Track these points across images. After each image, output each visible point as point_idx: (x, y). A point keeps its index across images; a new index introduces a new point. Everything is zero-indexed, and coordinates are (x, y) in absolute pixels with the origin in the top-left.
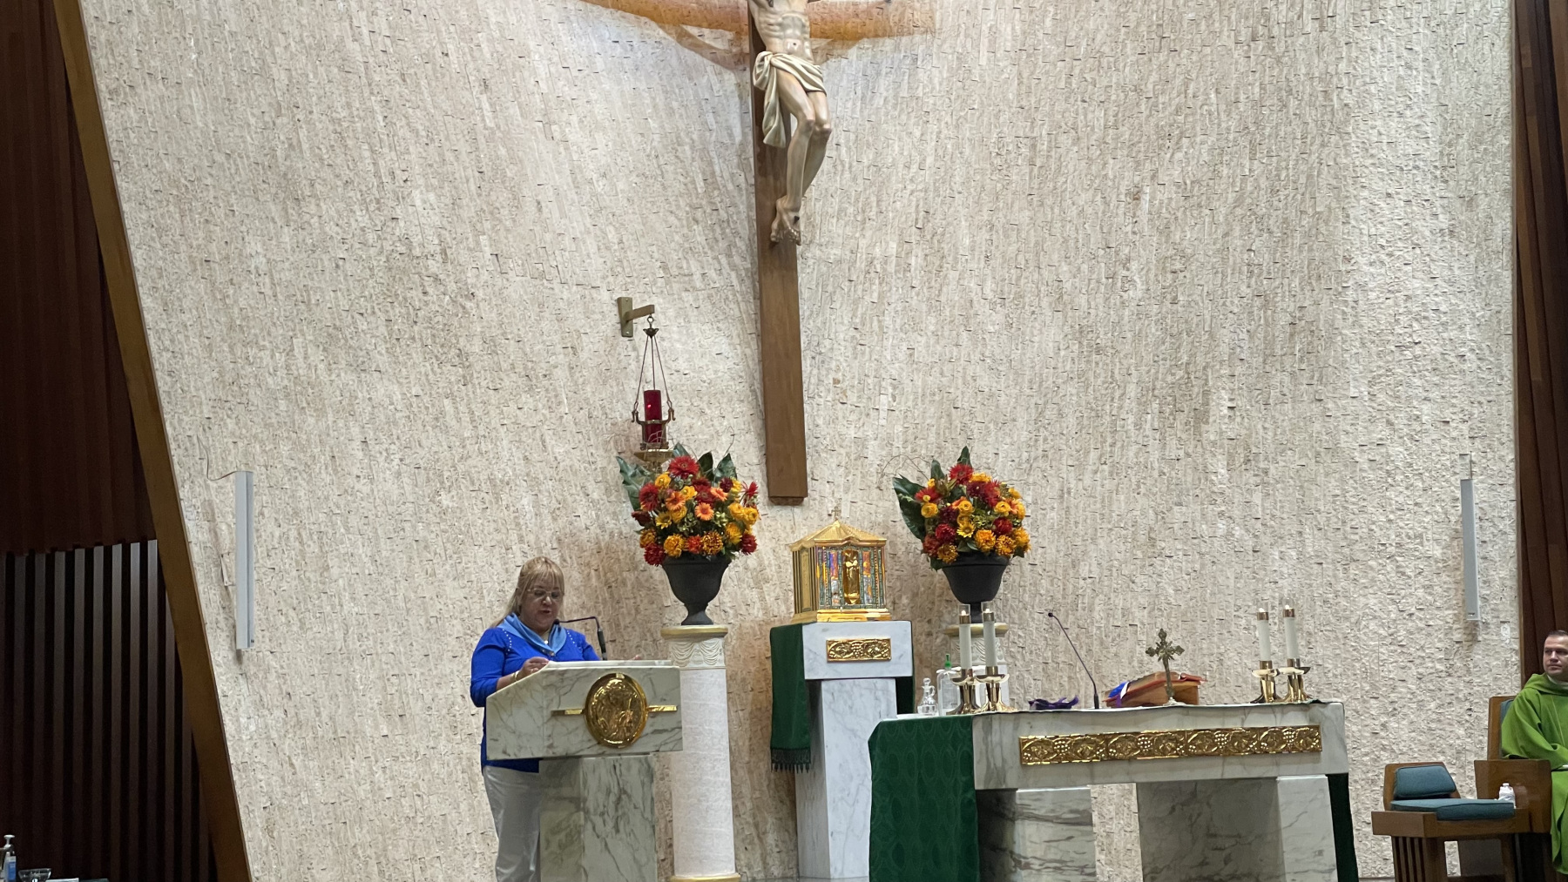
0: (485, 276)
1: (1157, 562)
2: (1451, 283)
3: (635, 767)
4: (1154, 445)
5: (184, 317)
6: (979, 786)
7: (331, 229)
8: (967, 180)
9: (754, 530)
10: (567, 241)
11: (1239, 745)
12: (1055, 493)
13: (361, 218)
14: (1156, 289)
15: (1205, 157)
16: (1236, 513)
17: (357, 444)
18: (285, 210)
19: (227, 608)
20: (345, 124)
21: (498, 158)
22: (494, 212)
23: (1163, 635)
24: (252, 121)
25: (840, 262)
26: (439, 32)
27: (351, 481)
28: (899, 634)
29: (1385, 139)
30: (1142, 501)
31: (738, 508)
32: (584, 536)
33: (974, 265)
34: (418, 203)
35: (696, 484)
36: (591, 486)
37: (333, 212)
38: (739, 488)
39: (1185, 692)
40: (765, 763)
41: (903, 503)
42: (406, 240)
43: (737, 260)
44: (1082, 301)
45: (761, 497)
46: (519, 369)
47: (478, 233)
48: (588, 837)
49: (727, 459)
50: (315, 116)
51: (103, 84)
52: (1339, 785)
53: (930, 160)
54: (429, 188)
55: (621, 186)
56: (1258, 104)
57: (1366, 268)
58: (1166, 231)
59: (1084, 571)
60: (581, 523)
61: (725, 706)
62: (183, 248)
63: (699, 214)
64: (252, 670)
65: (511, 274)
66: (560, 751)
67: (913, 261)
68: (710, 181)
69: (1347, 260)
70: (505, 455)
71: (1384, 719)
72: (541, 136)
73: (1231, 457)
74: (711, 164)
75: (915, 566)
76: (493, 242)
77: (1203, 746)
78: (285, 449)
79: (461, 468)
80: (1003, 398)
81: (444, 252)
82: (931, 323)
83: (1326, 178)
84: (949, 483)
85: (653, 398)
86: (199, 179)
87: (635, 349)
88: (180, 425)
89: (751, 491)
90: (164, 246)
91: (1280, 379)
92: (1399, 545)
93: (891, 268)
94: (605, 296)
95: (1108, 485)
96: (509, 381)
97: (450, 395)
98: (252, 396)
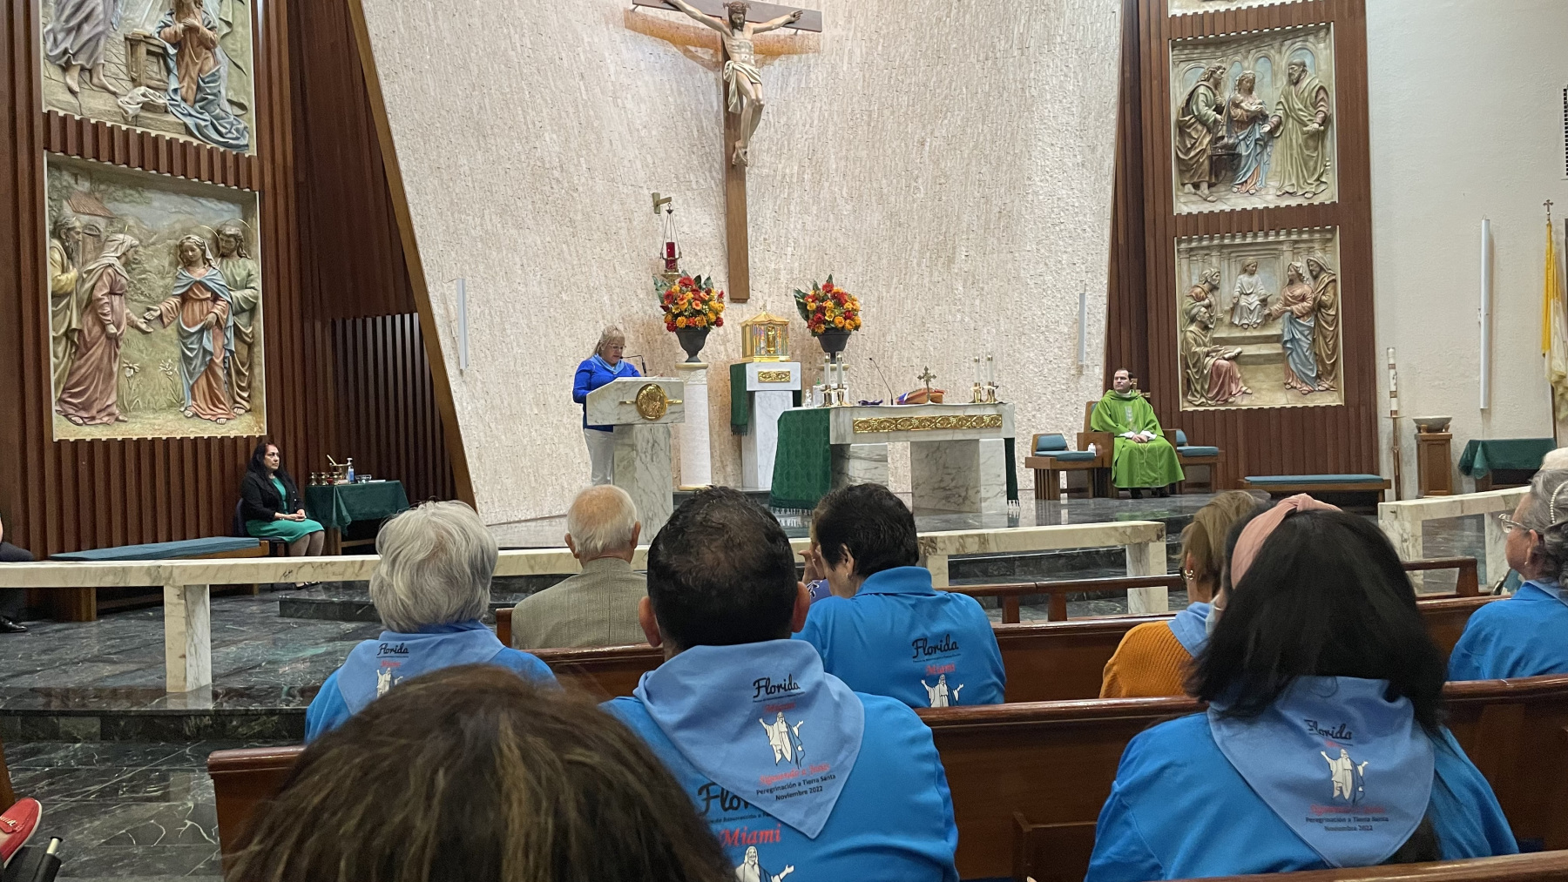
0: (583, 180)
1: (926, 334)
2: (1081, 192)
3: (661, 430)
4: (926, 274)
5: (428, 197)
6: (832, 442)
7: (502, 152)
8: (835, 133)
9: (722, 315)
10: (626, 162)
11: (962, 423)
12: (876, 299)
13: (518, 147)
14: (931, 193)
16: (967, 310)
17: (518, 266)
18: (478, 141)
19: (455, 348)
20: (509, 96)
21: (589, 116)
22: (587, 145)
23: (926, 369)
24: (460, 93)
25: (768, 176)
26: (557, 47)
27: (516, 285)
28: (795, 369)
29: (1052, 115)
30: (919, 303)
31: (714, 304)
32: (636, 317)
33: (837, 179)
34: (547, 139)
35: (693, 291)
36: (639, 291)
37: (503, 144)
38: (715, 294)
39: (936, 399)
40: (728, 432)
41: (798, 303)
42: (542, 159)
43: (714, 174)
44: (893, 199)
45: (726, 298)
46: (602, 229)
47: (579, 156)
48: (638, 463)
49: (709, 278)
50: (493, 91)
51: (380, 71)
52: (1010, 443)
53: (816, 122)
54: (553, 131)
55: (654, 133)
57: (1039, 183)
58: (937, 163)
59: (888, 338)
60: (635, 310)
61: (706, 402)
62: (426, 160)
63: (695, 149)
64: (468, 379)
65: (597, 179)
66: (623, 422)
67: (806, 176)
68: (701, 129)
70: (595, 274)
71: (1034, 413)
72: (611, 104)
73: (965, 281)
74: (701, 122)
75: (803, 335)
76: (587, 162)
77: (945, 424)
78: (481, 268)
79: (572, 280)
80: (850, 250)
81: (561, 166)
82: (814, 209)
83: (1021, 135)
84: (822, 293)
85: (671, 246)
86: (433, 124)
87: (661, 220)
88: (426, 254)
89: (721, 295)
90: (416, 159)
91: (992, 241)
92: (1047, 326)
93: (795, 180)
94: (646, 192)
95: (903, 295)
96: (596, 235)
97: (566, 242)
98: (464, 240)
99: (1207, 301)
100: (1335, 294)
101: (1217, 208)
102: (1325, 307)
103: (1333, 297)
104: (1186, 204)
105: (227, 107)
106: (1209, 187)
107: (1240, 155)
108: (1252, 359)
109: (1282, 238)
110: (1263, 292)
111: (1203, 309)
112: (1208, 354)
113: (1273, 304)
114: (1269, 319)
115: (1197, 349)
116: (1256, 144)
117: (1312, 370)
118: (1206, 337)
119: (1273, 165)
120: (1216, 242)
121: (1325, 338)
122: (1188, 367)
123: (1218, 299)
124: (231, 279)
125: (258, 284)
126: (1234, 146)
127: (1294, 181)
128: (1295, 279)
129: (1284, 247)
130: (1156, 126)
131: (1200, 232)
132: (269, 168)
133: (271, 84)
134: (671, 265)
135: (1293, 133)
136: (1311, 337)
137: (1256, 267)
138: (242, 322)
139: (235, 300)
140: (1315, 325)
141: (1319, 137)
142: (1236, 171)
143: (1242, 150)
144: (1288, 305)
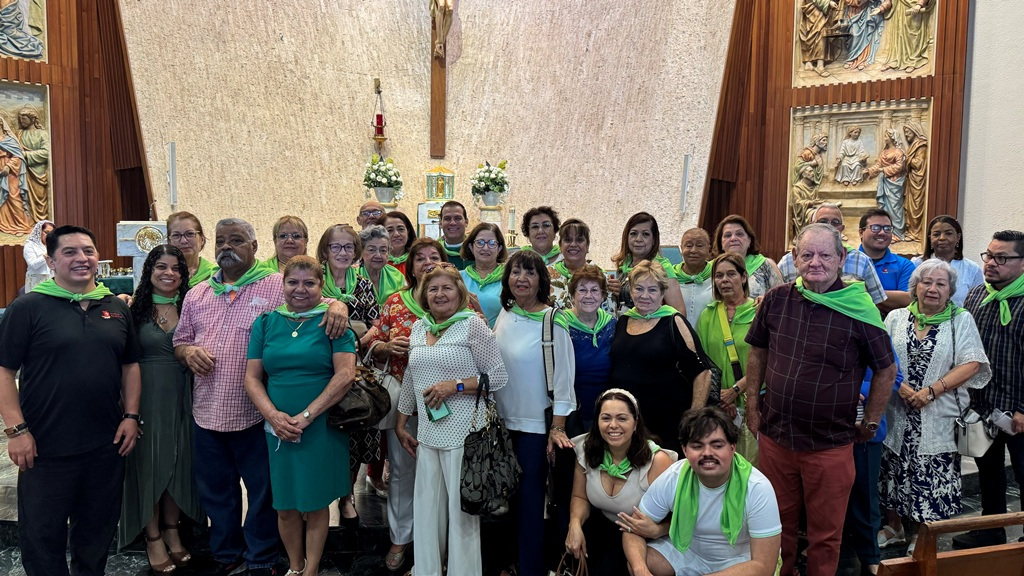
0: (315, 70)
1: (576, 185)
2: (701, 70)
4: (581, 138)
5: (158, 86)
7: (241, 53)
8: (525, 30)
10: (355, 57)
12: (542, 157)
13: (258, 49)
14: (591, 74)
15: (618, 17)
16: (607, 166)
17: (245, 133)
18: (217, 45)
19: (168, 190)
20: (253, 13)
21: (326, 24)
22: (321, 45)
24: (204, 12)
30: (574, 161)
33: (523, 65)
34: (286, 42)
37: (242, 47)
42: (278, 56)
44: (563, 79)
46: (327, 105)
47: (313, 53)
53: (511, 22)
55: (380, 35)
57: (670, 64)
58: (598, 50)
59: (548, 187)
62: (160, 61)
63: (413, 45)
65: (327, 70)
67: (499, 64)
68: (420, 32)
69: (664, 61)
72: (347, 15)
73: (608, 144)
74: (421, 25)
76: (320, 57)
79: (296, 142)
81: (296, 61)
82: (503, 89)
83: (662, 26)
85: (380, 118)
90: (149, 60)
91: (631, 112)
93: (490, 67)
94: (370, 78)
95: (562, 154)
96: (322, 110)
97: (294, 115)
98: (191, 115)
99: (814, 162)
100: (925, 158)
101: (827, 82)
102: (915, 168)
103: (924, 161)
104: (804, 77)
105: (30, 32)
106: (825, 64)
107: (852, 36)
108: (850, 211)
109: (882, 108)
110: (863, 154)
111: (810, 168)
112: (810, 206)
113: (871, 165)
114: (866, 178)
115: (802, 202)
116: (868, 26)
117: (900, 223)
118: (811, 192)
119: (883, 43)
120: (826, 111)
121: (913, 195)
122: (793, 216)
123: (825, 160)
124: (28, 143)
125: (48, 146)
126: (847, 28)
127: (898, 58)
128: (891, 143)
129: (884, 116)
130: (781, 13)
131: (812, 103)
132: (56, 69)
133: (60, 13)
134: (380, 131)
135: (901, 14)
136: (899, 195)
137: (859, 133)
138: (37, 171)
139: (29, 157)
140: (904, 184)
141: (922, 17)
142: (848, 49)
143: (854, 31)
144: (882, 166)
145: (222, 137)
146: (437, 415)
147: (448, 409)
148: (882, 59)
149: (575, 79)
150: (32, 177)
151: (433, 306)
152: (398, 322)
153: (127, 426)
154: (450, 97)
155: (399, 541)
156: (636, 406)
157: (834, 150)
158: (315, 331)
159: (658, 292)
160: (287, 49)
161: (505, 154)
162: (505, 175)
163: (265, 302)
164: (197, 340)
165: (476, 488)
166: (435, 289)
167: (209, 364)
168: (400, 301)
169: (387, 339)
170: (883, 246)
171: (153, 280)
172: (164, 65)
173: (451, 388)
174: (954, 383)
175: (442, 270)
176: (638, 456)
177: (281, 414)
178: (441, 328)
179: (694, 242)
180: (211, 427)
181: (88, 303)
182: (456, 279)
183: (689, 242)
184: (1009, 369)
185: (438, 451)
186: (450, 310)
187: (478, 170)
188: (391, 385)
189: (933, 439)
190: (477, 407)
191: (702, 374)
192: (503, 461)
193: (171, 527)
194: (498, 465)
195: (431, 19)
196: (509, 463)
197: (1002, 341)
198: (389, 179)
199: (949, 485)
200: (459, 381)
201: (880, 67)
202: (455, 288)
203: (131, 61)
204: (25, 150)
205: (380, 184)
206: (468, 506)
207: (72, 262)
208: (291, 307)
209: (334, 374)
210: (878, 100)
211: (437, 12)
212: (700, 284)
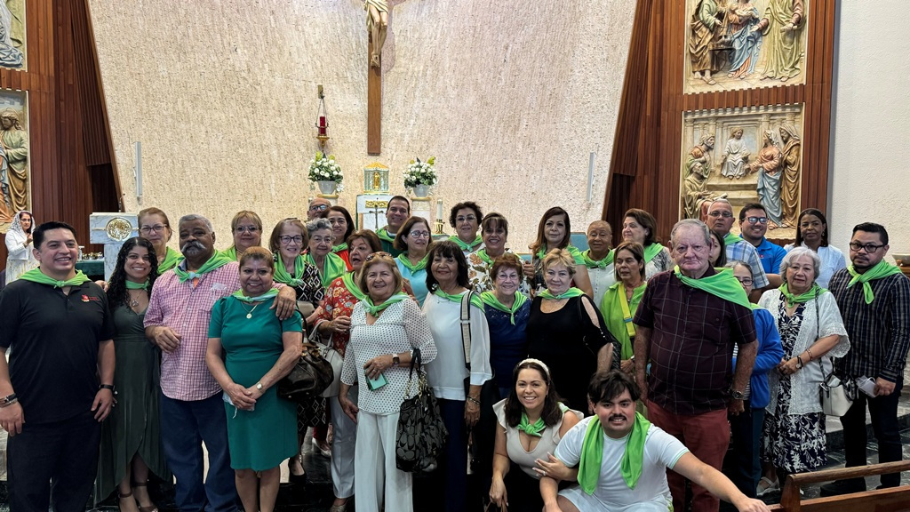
0: (265, 78)
1: (496, 178)
2: (604, 79)
4: (500, 138)
5: (126, 92)
7: (199, 63)
8: (451, 43)
10: (300, 66)
12: (466, 154)
13: (215, 59)
14: (508, 82)
15: (532, 32)
16: (523, 162)
17: (203, 133)
18: (179, 56)
19: (134, 184)
20: (210, 27)
21: (275, 38)
22: (271, 56)
24: (167, 27)
29: (591, 24)
30: (494, 157)
33: (449, 74)
36: (301, 148)
37: (201, 57)
42: (233, 66)
43: (364, 73)
44: (484, 87)
47: (264, 63)
53: (438, 36)
54: (245, 48)
55: (323, 47)
56: (552, 12)
57: (577, 74)
58: (514, 61)
59: (472, 180)
63: (353, 56)
65: (276, 78)
67: (428, 72)
68: (358, 44)
69: (572, 70)
70: (267, 137)
72: (294, 30)
73: (524, 143)
74: (359, 38)
76: (270, 66)
79: (248, 141)
81: (249, 70)
82: (431, 95)
83: (570, 40)
85: (323, 120)
88: (118, 126)
91: (544, 115)
93: (420, 75)
94: (313, 84)
95: (484, 151)
96: (271, 112)
97: (246, 117)
98: (155, 118)
99: (703, 159)
100: (798, 155)
102: (790, 164)
103: (797, 157)
104: (694, 85)
105: (11, 44)
106: (711, 74)
107: (734, 50)
108: (736, 202)
109: (761, 112)
110: (745, 152)
111: (699, 164)
112: (699, 197)
113: (752, 161)
114: (748, 172)
115: (692, 193)
116: (748, 41)
117: (777, 212)
118: (700, 184)
119: (761, 56)
121: (788, 188)
122: (685, 206)
124: (9, 142)
125: (27, 145)
126: (730, 43)
127: (774, 69)
128: (768, 142)
129: (763, 119)
130: (673, 29)
131: (701, 107)
132: (35, 77)
133: (38, 27)
134: (323, 131)
135: (776, 32)
136: (776, 187)
137: (742, 134)
138: (17, 167)
139: (9, 154)
140: (781, 178)
141: (794, 34)
142: (732, 61)
143: (736, 46)
144: (761, 163)
145: (182, 137)
146: (375, 385)
147: (385, 379)
148: (760, 70)
149: (495, 86)
150: (13, 172)
151: (372, 290)
152: (340, 303)
153: (103, 395)
154: (385, 101)
155: (341, 495)
156: (548, 374)
157: (720, 148)
158: (268, 313)
159: (567, 276)
160: (241, 59)
161: (433, 151)
162: (434, 170)
163: (225, 288)
164: (165, 321)
165: (410, 448)
166: (374, 275)
167: (175, 342)
168: (342, 285)
169: (330, 318)
170: (760, 235)
171: (126, 268)
172: (131, 74)
173: (388, 361)
174: (819, 353)
175: (380, 258)
176: (550, 417)
177: (238, 386)
178: (379, 309)
179: (598, 231)
180: (177, 397)
181: (69, 289)
182: (392, 266)
183: (594, 232)
184: (871, 341)
185: (376, 417)
186: (386, 293)
187: (410, 166)
188: (334, 359)
189: (801, 401)
190: (410, 377)
191: (605, 347)
192: (432, 424)
193: (140, 484)
194: (429, 428)
195: (368, 33)
196: (437, 426)
197: (866, 318)
198: (331, 173)
199: (815, 441)
200: (395, 355)
201: (759, 76)
202: (391, 274)
203: (102, 70)
204: (6, 148)
205: (323, 178)
206: (402, 464)
207: (56, 253)
208: (246, 292)
209: (283, 351)
210: (758, 105)
211: (373, 27)
212: (603, 269)
